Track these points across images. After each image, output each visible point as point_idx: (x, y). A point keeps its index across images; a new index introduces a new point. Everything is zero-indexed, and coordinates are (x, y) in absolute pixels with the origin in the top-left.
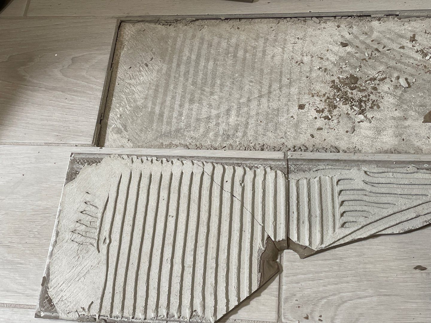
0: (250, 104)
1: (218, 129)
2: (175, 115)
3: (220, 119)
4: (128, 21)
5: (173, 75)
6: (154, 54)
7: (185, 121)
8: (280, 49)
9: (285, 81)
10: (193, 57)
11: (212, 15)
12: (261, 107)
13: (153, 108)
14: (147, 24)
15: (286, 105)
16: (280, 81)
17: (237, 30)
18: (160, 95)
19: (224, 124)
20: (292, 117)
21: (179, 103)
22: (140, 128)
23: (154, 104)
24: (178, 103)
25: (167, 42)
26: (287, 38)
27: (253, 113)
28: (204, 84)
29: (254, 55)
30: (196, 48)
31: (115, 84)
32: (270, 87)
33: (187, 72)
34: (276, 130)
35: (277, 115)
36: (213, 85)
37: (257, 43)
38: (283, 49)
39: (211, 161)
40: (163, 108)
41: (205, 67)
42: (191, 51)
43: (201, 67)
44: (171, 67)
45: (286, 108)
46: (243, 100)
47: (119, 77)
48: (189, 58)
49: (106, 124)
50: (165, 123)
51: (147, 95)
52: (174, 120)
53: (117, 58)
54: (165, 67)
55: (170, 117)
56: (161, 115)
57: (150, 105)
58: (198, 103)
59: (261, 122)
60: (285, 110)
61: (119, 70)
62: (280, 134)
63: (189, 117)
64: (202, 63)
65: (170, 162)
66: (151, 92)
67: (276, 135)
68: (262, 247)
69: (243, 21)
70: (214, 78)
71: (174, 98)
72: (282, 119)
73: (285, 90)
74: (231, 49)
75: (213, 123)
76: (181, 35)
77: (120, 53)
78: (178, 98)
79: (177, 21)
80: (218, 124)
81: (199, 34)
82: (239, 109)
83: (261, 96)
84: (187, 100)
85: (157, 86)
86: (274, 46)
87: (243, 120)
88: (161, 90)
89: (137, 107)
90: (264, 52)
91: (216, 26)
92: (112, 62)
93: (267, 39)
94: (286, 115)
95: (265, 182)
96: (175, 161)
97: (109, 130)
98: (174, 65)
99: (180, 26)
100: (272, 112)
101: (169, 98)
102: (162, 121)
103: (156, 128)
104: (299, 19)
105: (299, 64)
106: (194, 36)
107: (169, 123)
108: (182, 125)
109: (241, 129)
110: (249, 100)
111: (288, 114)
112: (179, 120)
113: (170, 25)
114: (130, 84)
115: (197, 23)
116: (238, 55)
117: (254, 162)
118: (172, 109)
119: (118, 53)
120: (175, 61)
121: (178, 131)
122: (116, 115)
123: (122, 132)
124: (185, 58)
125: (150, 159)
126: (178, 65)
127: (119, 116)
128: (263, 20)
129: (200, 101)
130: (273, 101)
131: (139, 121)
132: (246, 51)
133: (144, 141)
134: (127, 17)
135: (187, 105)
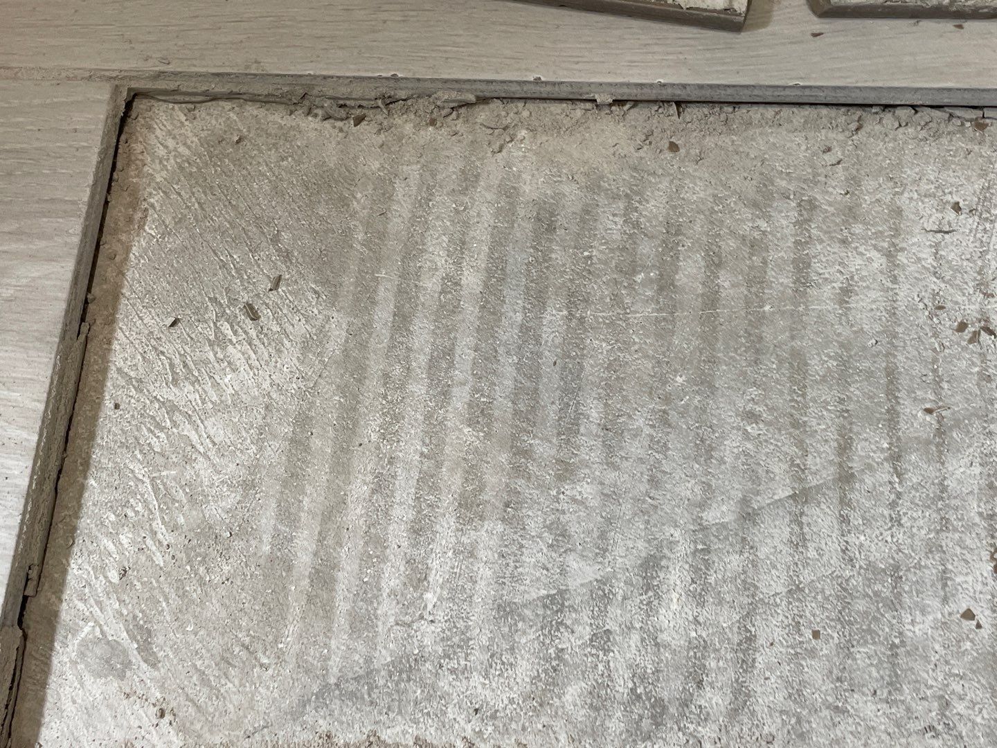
0: (755, 535)
1: (608, 667)
2: (392, 578)
3: (614, 611)
4: (165, 92)
5: (376, 366)
6: (287, 256)
7: (440, 615)
8: (874, 254)
9: (915, 421)
10: (472, 280)
11: (554, 84)
12: (812, 553)
13: (282, 541)
14: (252, 110)
15: (932, 548)
16: (892, 418)
17: (668, 155)
18: (319, 473)
19: (635, 638)
20: (969, 615)
21: (411, 514)
22: (216, 644)
23: (287, 515)
24: (402, 513)
25: (344, 202)
26: (903, 201)
27: (773, 584)
28: (527, 417)
29: (756, 280)
30: (481, 236)
31: (97, 405)
32: (845, 448)
33: (443, 357)
34: (894, 684)
35: (894, 604)
36: (569, 429)
37: (763, 225)
38: (890, 255)
40: (330, 541)
41: (529, 332)
42: (460, 246)
43: (508, 333)
44: (368, 326)
45: (932, 564)
46: (721, 513)
47: (119, 370)
48: (451, 283)
49: (51, 620)
50: (341, 621)
51: (254, 468)
52: (387, 609)
53: (110, 273)
54: (338, 328)
55: (368, 592)
56: (323, 576)
57: (267, 520)
58: (503, 520)
59: (816, 634)
60: (930, 574)
61: (119, 334)
62: (919, 708)
63: (457, 592)
64: (514, 313)
66: (274, 452)
67: (900, 712)
69: (692, 113)
70: (571, 389)
71: (381, 485)
72: (919, 627)
73: (918, 469)
74: (646, 249)
75: (578, 629)
76: (413, 171)
77: (128, 250)
78: (404, 489)
79: (390, 101)
80: (602, 640)
81: (492, 168)
82: (702, 561)
83: (802, 496)
84: (447, 500)
85: (303, 421)
86: (844, 242)
87: (727, 618)
88: (322, 444)
89: (207, 532)
90: (802, 266)
91: (570, 131)
92: (89, 289)
93: (812, 205)
94: (935, 603)
97: (64, 655)
98: (383, 315)
99: (406, 125)
100: (869, 582)
101: (359, 488)
102: (328, 612)
103: (297, 647)
104: (951, 115)
105: (975, 338)
106: (469, 180)
107: (362, 624)
108: (428, 635)
109: (720, 669)
110: (749, 516)
111: (945, 600)
112: (411, 612)
113: (359, 121)
114: (172, 409)
115: (483, 114)
116: (681, 278)
118: (376, 541)
119: (118, 247)
120: (386, 294)
121: (406, 667)
122: (101, 569)
123: (127, 664)
124: (431, 284)
126: (402, 320)
127: (114, 576)
128: (786, 111)
129: (511, 507)
130: (867, 522)
131: (214, 607)
132: (715, 262)
133: (237, 724)
134: (159, 75)
135: (446, 528)
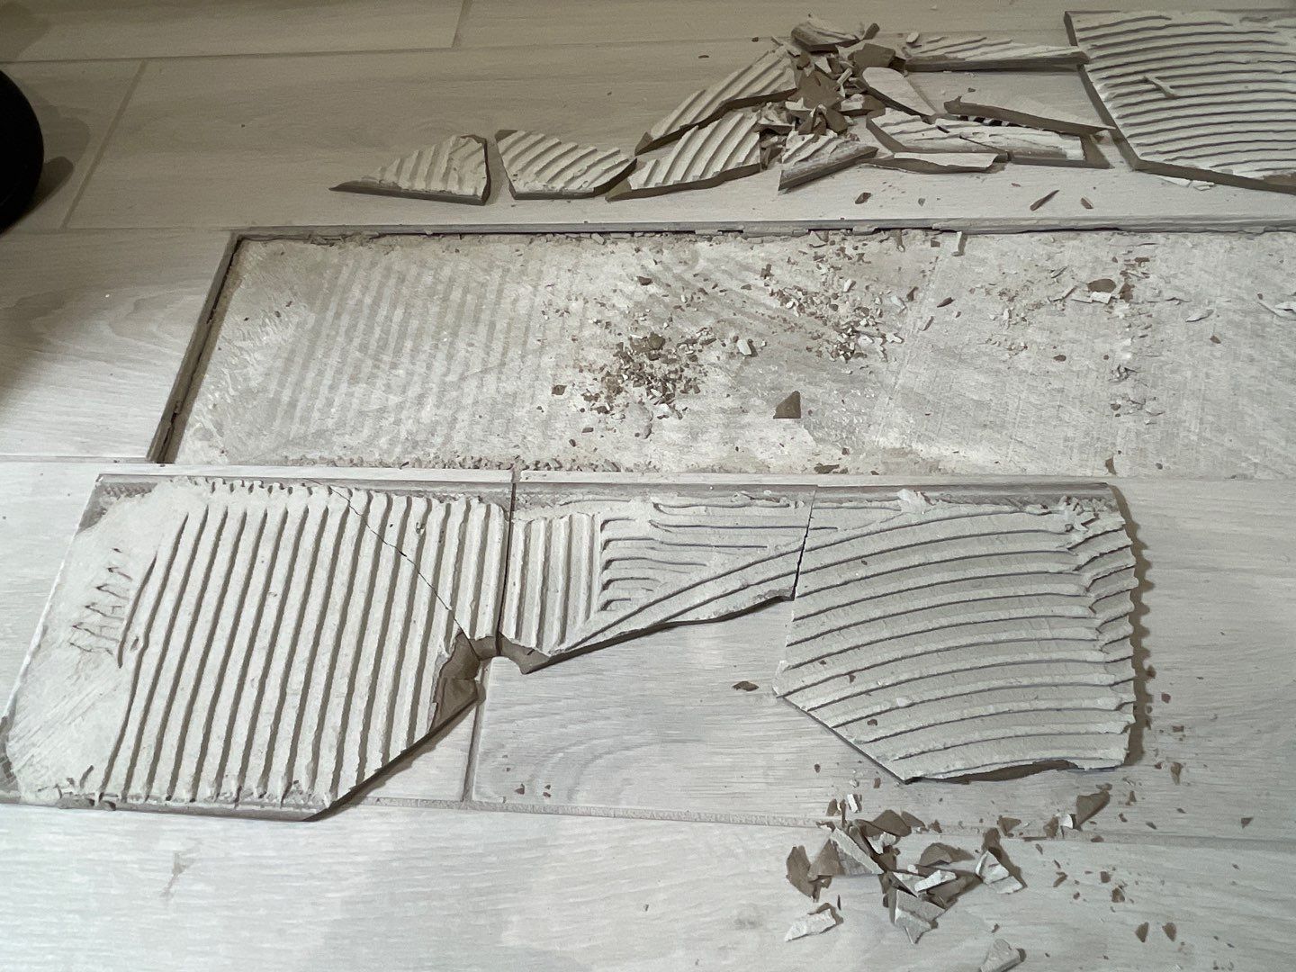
0: (464, 385)
1: (399, 431)
2: (319, 404)
3: (405, 412)
4: (254, 236)
5: (324, 332)
6: (295, 294)
7: (336, 416)
8: (530, 287)
9: (533, 343)
10: (368, 300)
11: (408, 226)
12: (485, 390)
13: (278, 393)
14: (290, 243)
15: (531, 386)
16: (525, 343)
17: (455, 254)
18: (296, 369)
19: (411, 421)
20: (540, 408)
21: (330, 382)
22: (247, 428)
23: (282, 385)
24: (327, 382)
25: (321, 275)
26: (544, 268)
27: (468, 401)
28: (383, 347)
29: (481, 297)
30: (374, 285)
31: (213, 348)
32: (504, 354)
33: (353, 327)
34: (507, 431)
35: (513, 406)
36: (398, 351)
37: (488, 278)
38: (535, 287)
39: (366, 487)
40: (297, 392)
41: (389, 318)
42: (365, 289)
43: (380, 318)
44: (324, 319)
45: (529, 393)
46: (452, 378)
47: (223, 337)
48: (360, 302)
49: (184, 423)
50: (297, 420)
51: (270, 369)
52: (316, 415)
53: (224, 303)
54: (312, 319)
55: (309, 409)
56: (293, 404)
57: (273, 386)
58: (367, 383)
59: (480, 417)
60: (528, 396)
61: (225, 325)
62: (514, 439)
63: (344, 408)
64: (383, 312)
65: (286, 491)
66: (279, 363)
67: (507, 440)
68: (444, 652)
69: (467, 238)
70: (402, 336)
71: (321, 373)
72: (520, 413)
73: (530, 359)
74: (440, 287)
75: (390, 419)
76: (351, 263)
77: (232, 294)
78: (329, 374)
79: (344, 237)
80: (398, 422)
81: (384, 261)
82: (442, 393)
83: (485, 371)
84: (346, 377)
85: (293, 352)
86: (518, 283)
87: (448, 413)
88: (299, 360)
89: (249, 391)
90: (500, 292)
91: (417, 246)
92: (213, 308)
93: (509, 270)
94: (527, 405)
95: (466, 527)
96: (296, 487)
97: (188, 434)
98: (330, 314)
99: (350, 246)
100: (504, 398)
101: (311, 375)
102: (292, 418)
103: (278, 429)
104: (567, 237)
105: (562, 315)
106: (373, 264)
107: (305, 420)
108: (330, 423)
109: (442, 430)
110: (463, 378)
111: (531, 404)
112: (325, 413)
113: (332, 245)
114: (241, 349)
115: (383, 241)
116: (452, 297)
117: (449, 489)
118: (314, 394)
119: (228, 293)
120: (333, 307)
121: (320, 434)
122: (206, 405)
123: (212, 435)
124: (351, 302)
125: (247, 484)
126: (338, 316)
127: (211, 407)
128: (503, 237)
129: (371, 378)
130: (508, 379)
131: (248, 416)
132: (466, 291)
133: (251, 455)
134: (251, 229)
135: (344, 387)
